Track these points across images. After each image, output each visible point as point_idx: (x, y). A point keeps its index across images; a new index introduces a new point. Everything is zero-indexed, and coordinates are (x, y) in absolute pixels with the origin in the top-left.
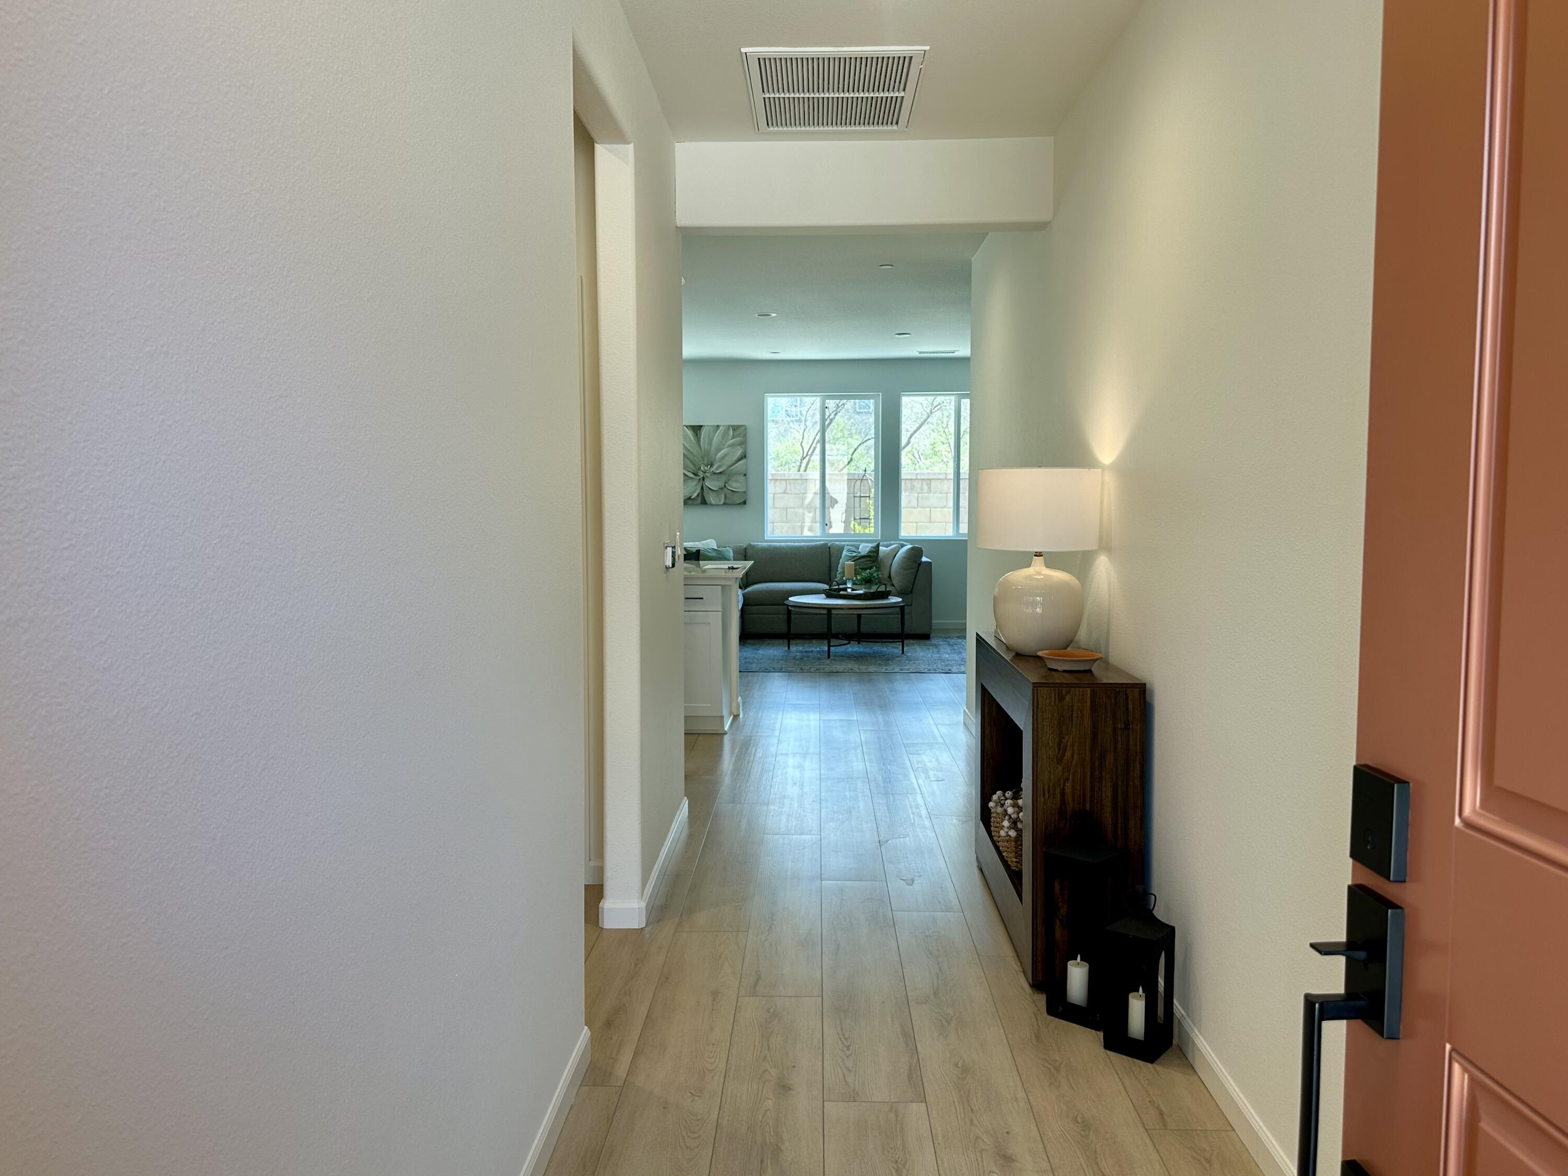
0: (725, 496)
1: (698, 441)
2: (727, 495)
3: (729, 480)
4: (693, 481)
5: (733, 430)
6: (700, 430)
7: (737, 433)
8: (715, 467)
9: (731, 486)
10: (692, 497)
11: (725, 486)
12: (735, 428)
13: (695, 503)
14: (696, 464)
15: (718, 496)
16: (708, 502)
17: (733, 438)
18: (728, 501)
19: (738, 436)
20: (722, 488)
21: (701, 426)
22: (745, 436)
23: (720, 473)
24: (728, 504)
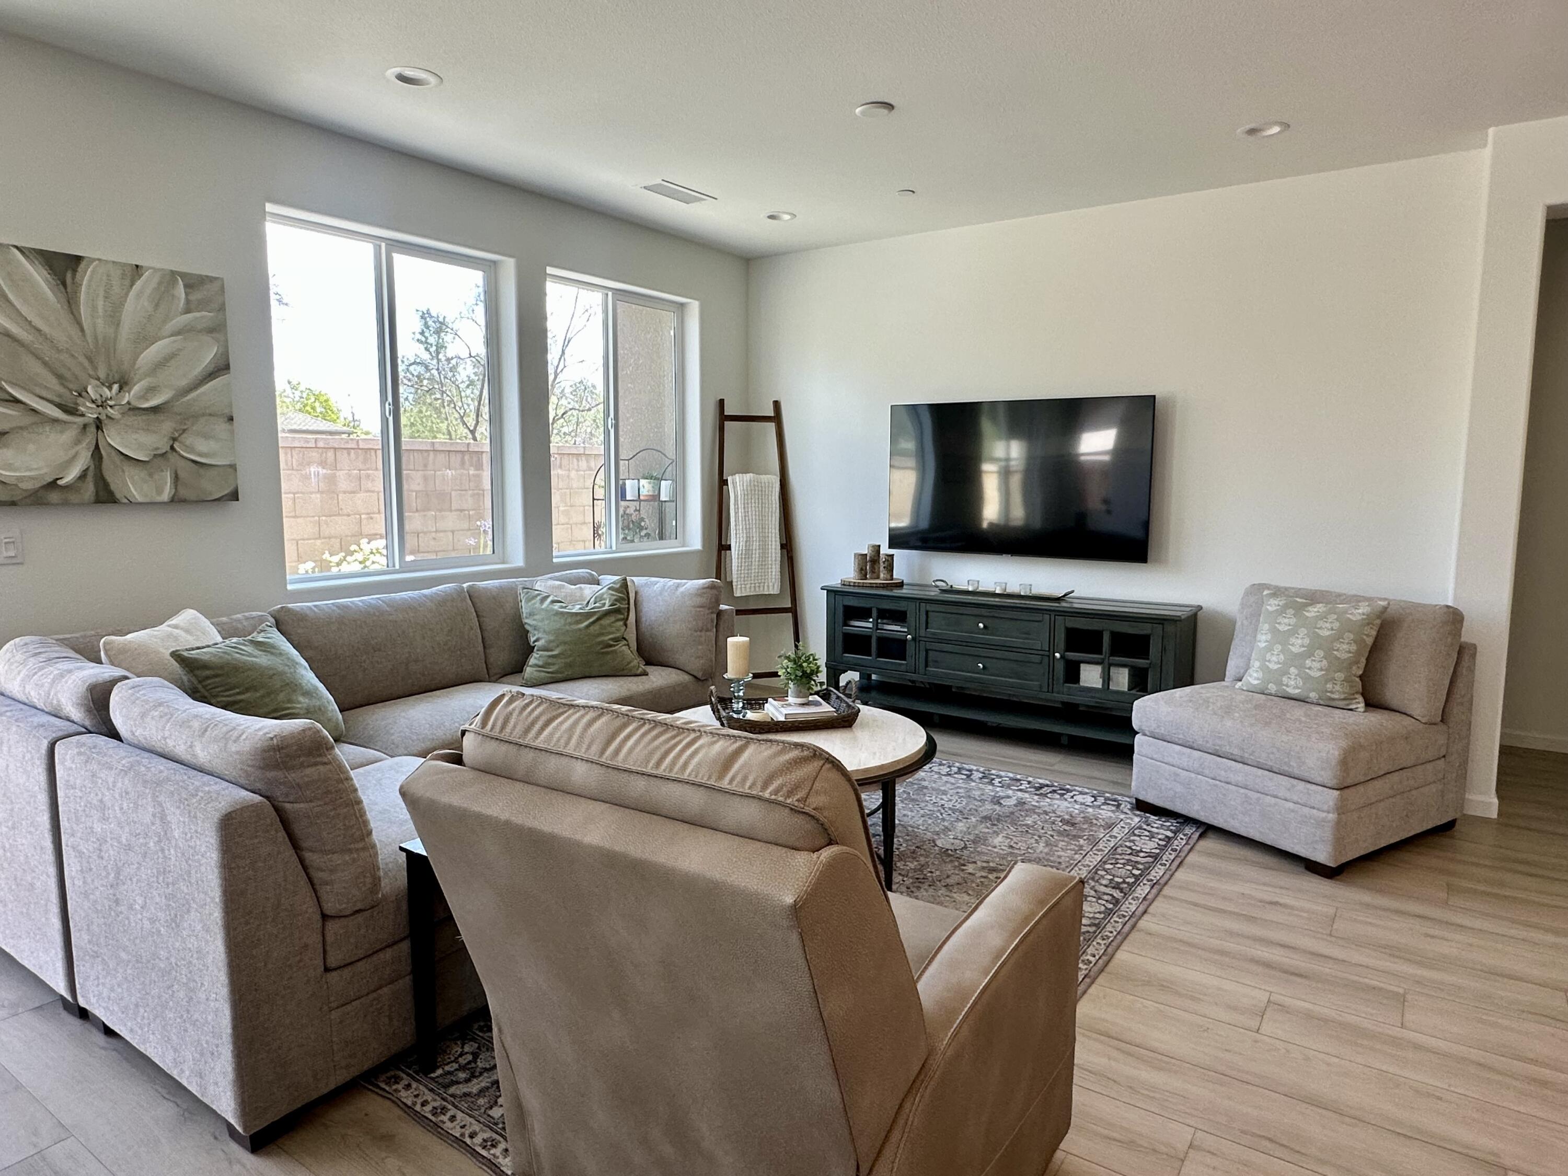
0: (176, 478)
1: (71, 303)
2: (182, 474)
3: (184, 431)
4: (62, 432)
5: (186, 286)
6: (75, 271)
7: (196, 296)
8: (136, 388)
9: (191, 450)
10: (59, 482)
11: (172, 448)
12: (193, 283)
13: (73, 498)
14: (68, 375)
15: (151, 475)
16: (118, 495)
17: (188, 311)
18: (183, 493)
19: (202, 305)
20: (163, 455)
21: (78, 259)
22: (222, 308)
23: (155, 410)
24: (183, 501)
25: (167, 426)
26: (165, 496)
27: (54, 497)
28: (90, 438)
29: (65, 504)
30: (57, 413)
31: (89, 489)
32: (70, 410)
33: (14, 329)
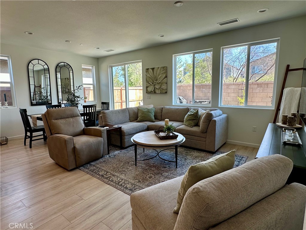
0: (161, 91)
1: (153, 73)
3: (162, 85)
4: (152, 86)
5: (163, 68)
8: (158, 81)
9: (162, 87)
11: (160, 87)
14: (153, 80)
15: (158, 90)
16: (156, 92)
17: (163, 71)
21: (154, 68)
22: (166, 70)
23: (159, 83)
24: (161, 93)
25: (160, 85)
26: (160, 93)
27: (151, 92)
28: (154, 87)
29: (152, 93)
30: (152, 84)
31: (154, 92)
32: (153, 84)
33: (150, 76)
